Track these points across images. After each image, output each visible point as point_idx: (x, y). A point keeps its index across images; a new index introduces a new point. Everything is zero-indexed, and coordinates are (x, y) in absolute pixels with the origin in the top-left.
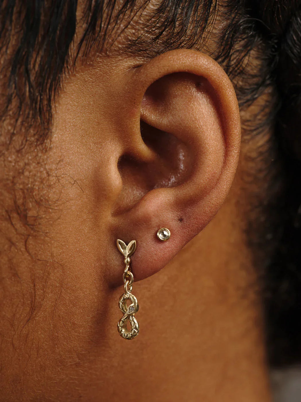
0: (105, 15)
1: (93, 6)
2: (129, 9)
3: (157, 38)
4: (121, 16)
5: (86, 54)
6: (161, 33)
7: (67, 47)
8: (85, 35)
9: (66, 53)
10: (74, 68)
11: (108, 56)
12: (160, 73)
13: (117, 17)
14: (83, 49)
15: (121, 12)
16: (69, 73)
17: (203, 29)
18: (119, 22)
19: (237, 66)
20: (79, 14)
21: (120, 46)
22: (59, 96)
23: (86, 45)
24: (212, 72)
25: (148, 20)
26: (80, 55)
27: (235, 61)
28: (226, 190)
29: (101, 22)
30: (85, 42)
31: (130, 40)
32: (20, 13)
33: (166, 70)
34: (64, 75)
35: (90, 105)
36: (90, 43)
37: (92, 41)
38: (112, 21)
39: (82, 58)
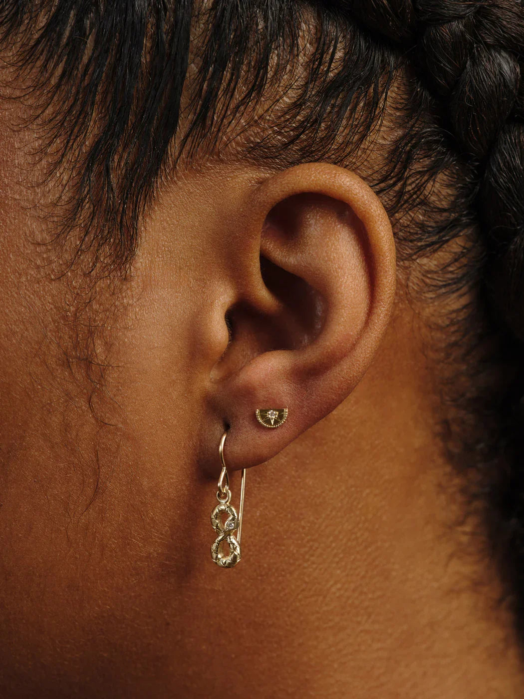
0: (219, 106)
1: (203, 91)
2: (253, 99)
3: (292, 142)
4: (242, 108)
5: (191, 155)
6: (298, 137)
7: (167, 142)
8: (191, 130)
9: (164, 151)
10: (174, 172)
11: (222, 161)
12: (283, 191)
13: (237, 108)
14: (187, 147)
15: (243, 102)
16: (166, 178)
17: (363, 137)
18: (238, 115)
19: (415, 193)
20: (184, 101)
21: (239, 149)
22: (150, 208)
23: (192, 143)
24: (355, 196)
25: (280, 117)
26: (183, 156)
27: (413, 186)
28: (363, 360)
29: (214, 113)
30: (190, 139)
31: (252, 142)
32: (105, 93)
33: (291, 188)
34: (159, 181)
35: (195, 226)
36: (198, 140)
37: (201, 137)
38: (229, 113)
39: (186, 160)
